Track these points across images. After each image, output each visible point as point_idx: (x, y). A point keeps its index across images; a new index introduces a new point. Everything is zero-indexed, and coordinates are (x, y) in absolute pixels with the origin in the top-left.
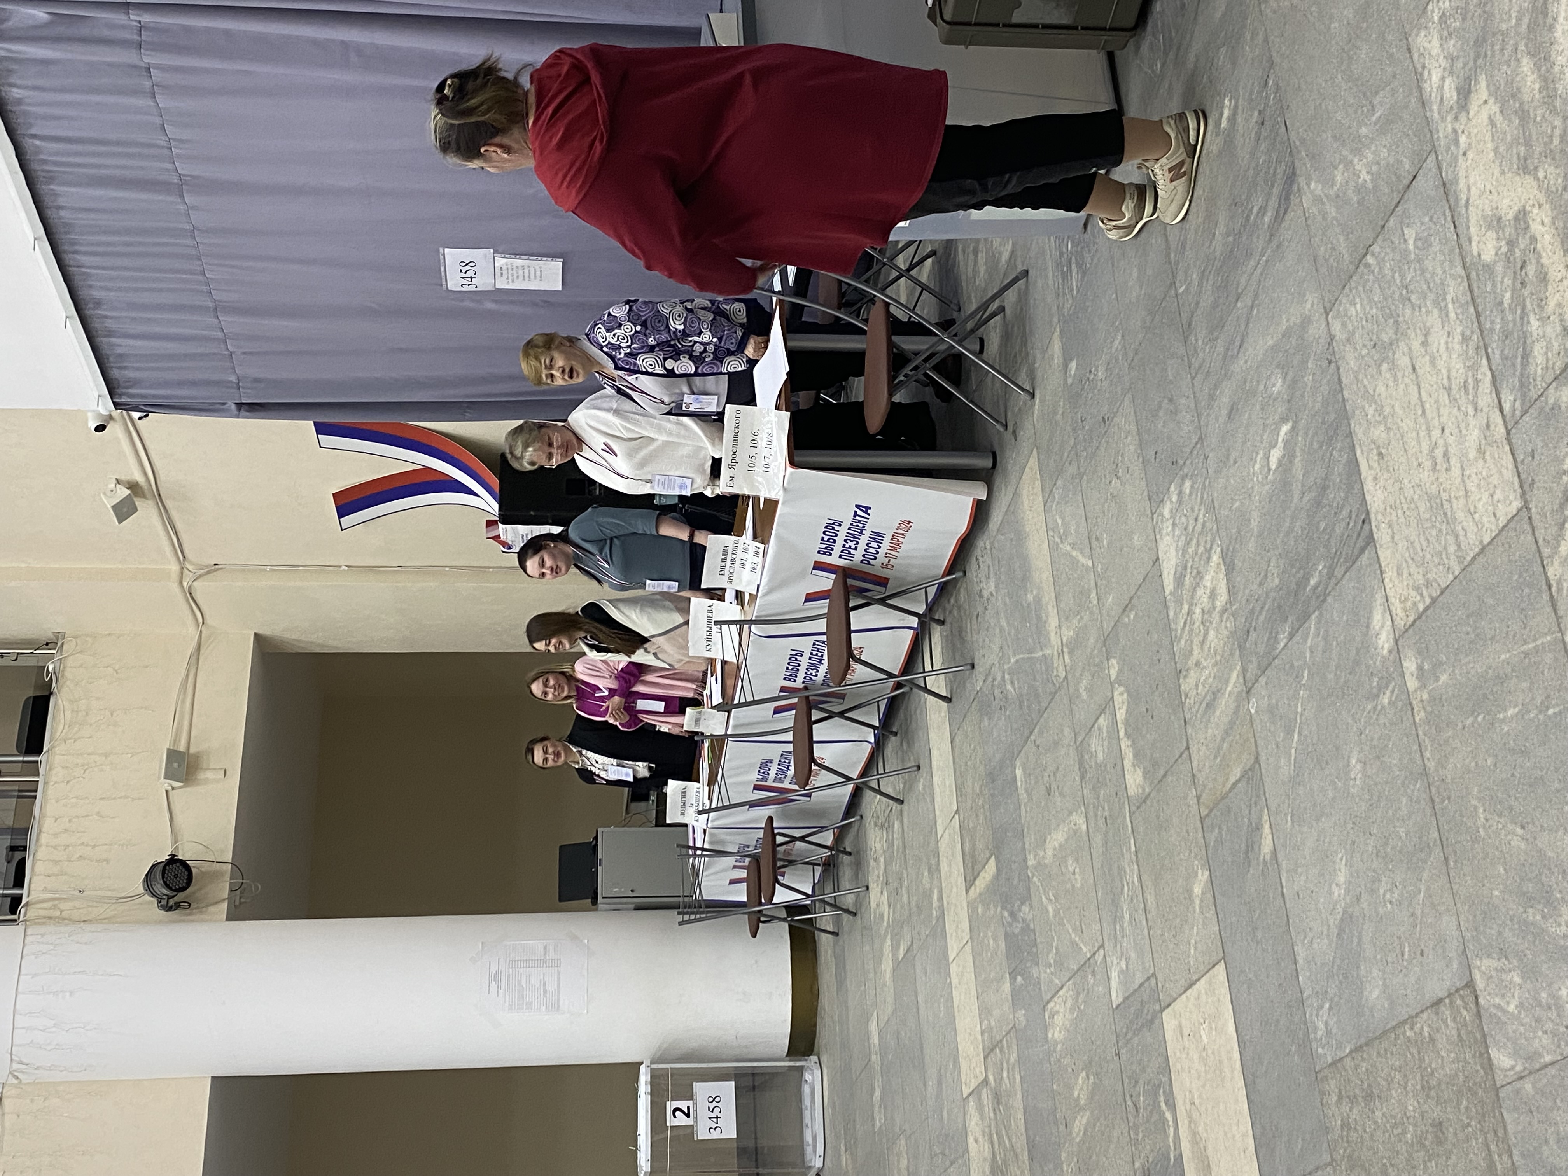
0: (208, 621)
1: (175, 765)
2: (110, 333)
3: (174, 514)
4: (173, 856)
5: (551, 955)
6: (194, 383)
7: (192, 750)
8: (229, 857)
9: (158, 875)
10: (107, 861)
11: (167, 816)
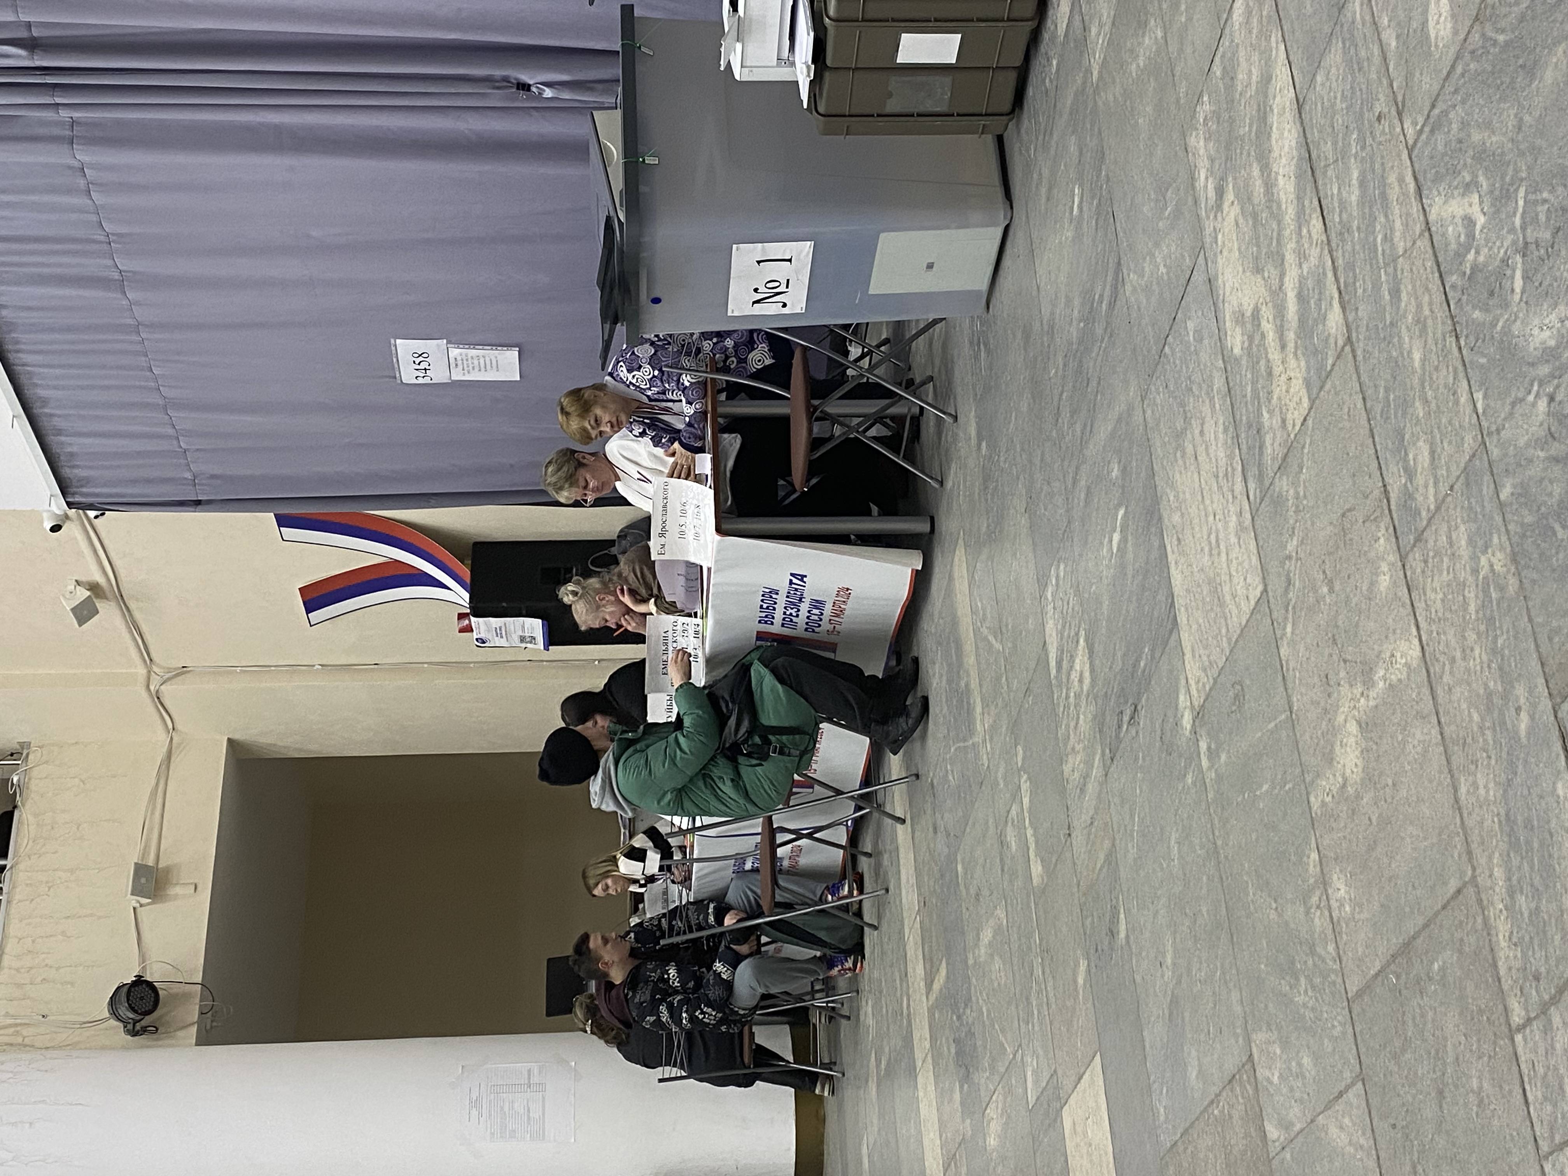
0: (178, 726)
1: (143, 880)
2: (59, 432)
3: (138, 615)
4: (139, 977)
5: (535, 1079)
6: (149, 481)
7: (161, 865)
8: (199, 979)
9: (123, 998)
10: (72, 984)
11: (135, 935)
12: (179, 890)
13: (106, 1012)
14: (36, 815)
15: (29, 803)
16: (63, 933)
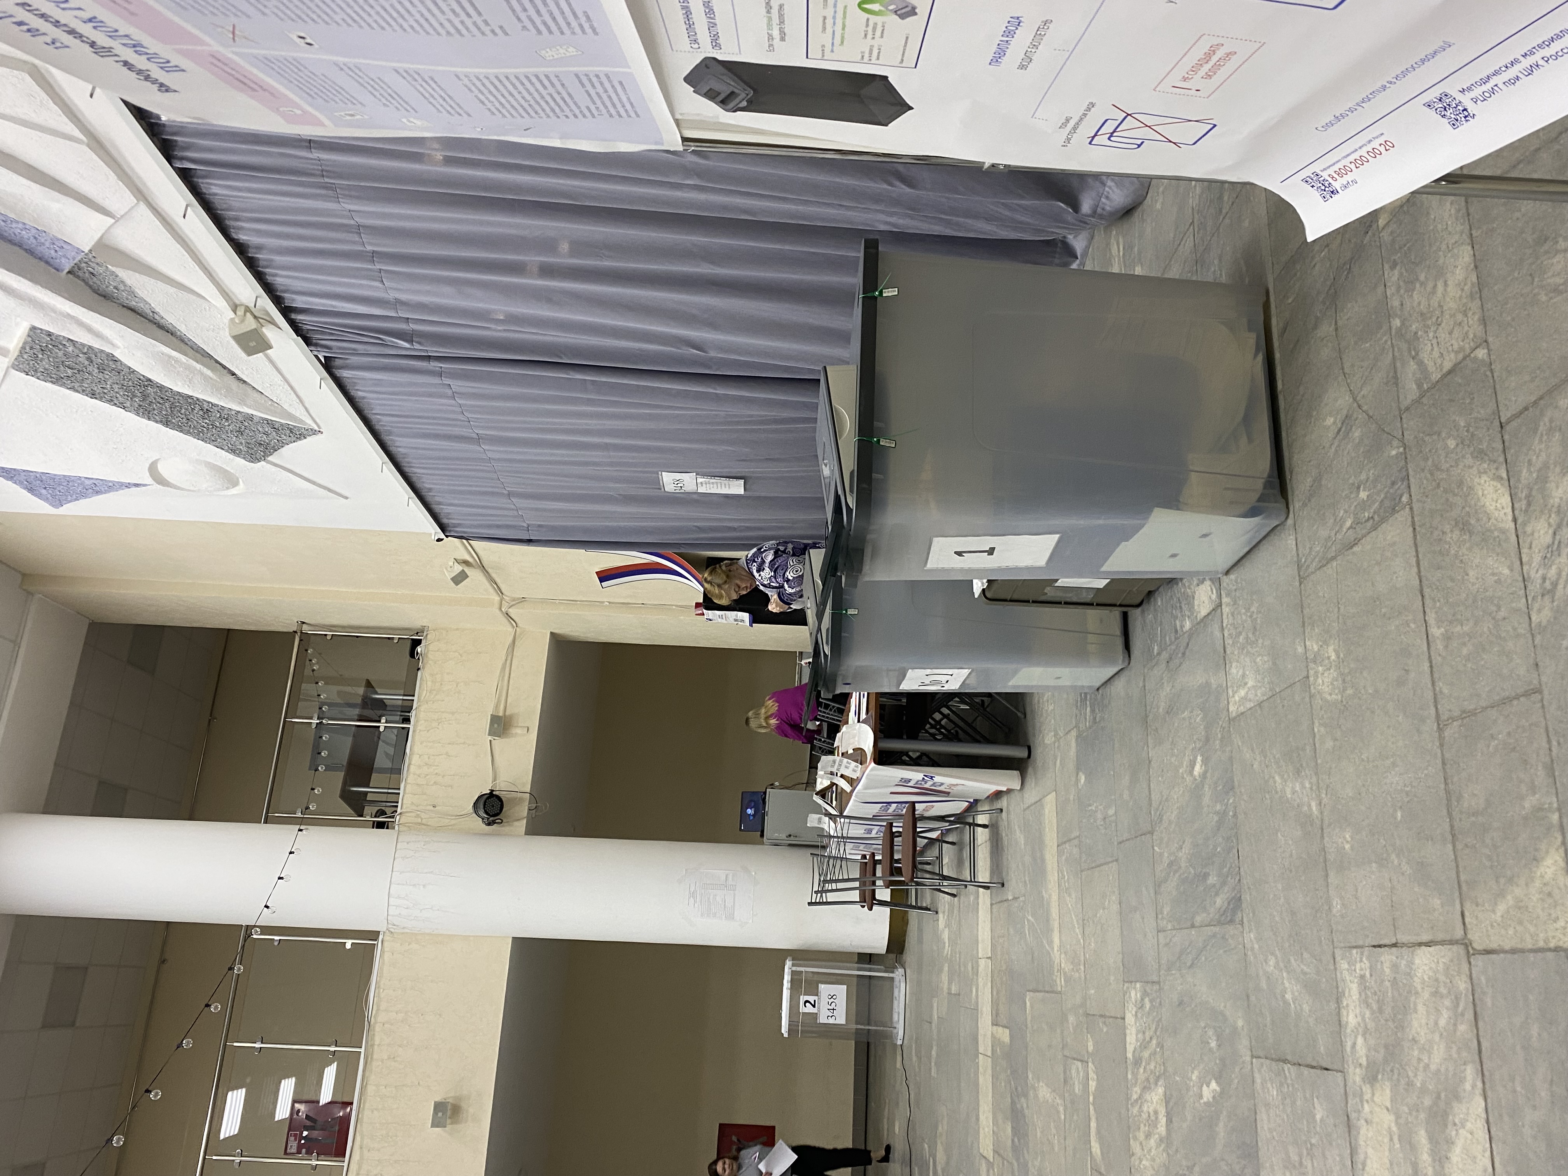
0: (520, 625)
1: (496, 726)
4: (492, 791)
5: (730, 882)
8: (528, 788)
9: (482, 806)
10: (451, 786)
11: (490, 758)
12: (518, 731)
13: (472, 811)
14: (432, 675)
15: (427, 667)
16: (447, 754)
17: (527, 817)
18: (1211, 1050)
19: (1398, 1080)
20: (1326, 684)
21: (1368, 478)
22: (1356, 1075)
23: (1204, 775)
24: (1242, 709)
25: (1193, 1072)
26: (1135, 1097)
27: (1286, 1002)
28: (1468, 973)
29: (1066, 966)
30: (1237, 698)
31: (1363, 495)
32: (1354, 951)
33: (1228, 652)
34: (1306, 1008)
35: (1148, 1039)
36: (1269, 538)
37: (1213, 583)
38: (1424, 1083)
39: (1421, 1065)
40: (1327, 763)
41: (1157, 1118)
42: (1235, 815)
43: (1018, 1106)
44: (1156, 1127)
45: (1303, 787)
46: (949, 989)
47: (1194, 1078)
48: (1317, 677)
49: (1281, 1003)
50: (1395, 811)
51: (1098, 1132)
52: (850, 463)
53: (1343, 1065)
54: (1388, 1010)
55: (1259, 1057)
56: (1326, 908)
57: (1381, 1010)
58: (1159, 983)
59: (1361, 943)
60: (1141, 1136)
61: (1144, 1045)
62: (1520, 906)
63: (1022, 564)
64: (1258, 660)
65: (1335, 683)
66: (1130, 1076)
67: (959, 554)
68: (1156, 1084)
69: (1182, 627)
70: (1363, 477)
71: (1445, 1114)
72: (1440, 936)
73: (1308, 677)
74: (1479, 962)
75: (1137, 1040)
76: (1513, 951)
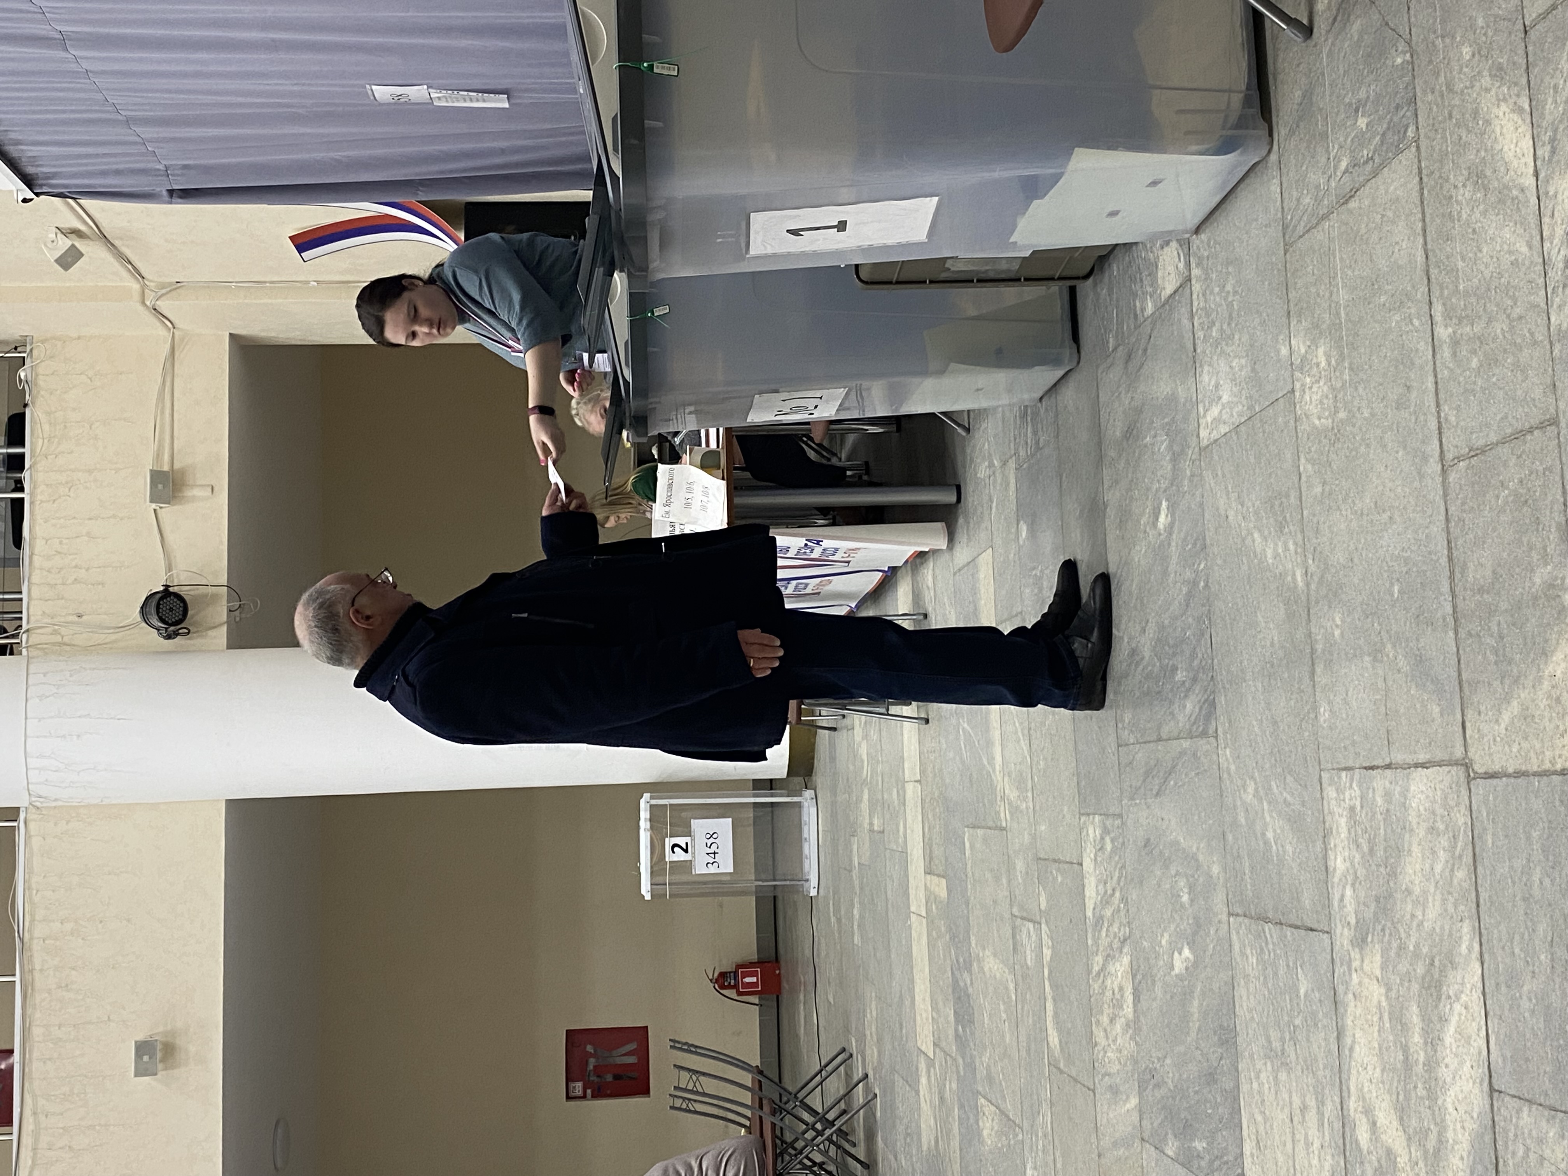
0: (178, 326)
1: (160, 486)
4: (167, 587)
6: (118, 173)
7: (177, 466)
8: (224, 578)
9: (153, 610)
10: (103, 584)
12: (196, 492)
13: (139, 618)
14: (49, 413)
15: (39, 401)
16: (88, 534)
17: (228, 622)
18: (1182, 906)
19: (1389, 942)
20: (1314, 403)
21: (1368, 97)
22: (1344, 936)
23: (1170, 527)
24: (1215, 435)
25: (1162, 936)
26: (1096, 968)
27: (1266, 843)
28: (1468, 803)
29: (1013, 794)
30: (1209, 419)
31: (1362, 122)
32: (1344, 774)
33: (1198, 351)
34: (1289, 849)
35: (1109, 892)
36: (1247, 181)
37: (1181, 246)
38: (1417, 946)
39: (1415, 924)
40: (1314, 515)
41: (1122, 996)
42: (1207, 585)
43: (962, 984)
44: (1121, 1007)
45: (1286, 549)
46: (871, 824)
47: (1164, 942)
48: (1305, 393)
49: (1261, 843)
50: (1392, 584)
51: (1056, 1015)
52: (610, 105)
53: (1330, 925)
54: (1380, 853)
55: (1237, 915)
56: (1312, 716)
57: (1371, 851)
58: (1120, 816)
59: (1350, 763)
60: (1105, 1020)
61: (1106, 901)
62: (1526, 716)
63: (890, 242)
64: (1234, 364)
65: (1325, 401)
66: (1090, 942)
67: (795, 232)
68: (1121, 952)
69: (1143, 310)
70: (1362, 94)
71: (1439, 985)
72: (1439, 755)
73: (1293, 391)
74: (1480, 787)
75: (1098, 893)
76: (1519, 774)
